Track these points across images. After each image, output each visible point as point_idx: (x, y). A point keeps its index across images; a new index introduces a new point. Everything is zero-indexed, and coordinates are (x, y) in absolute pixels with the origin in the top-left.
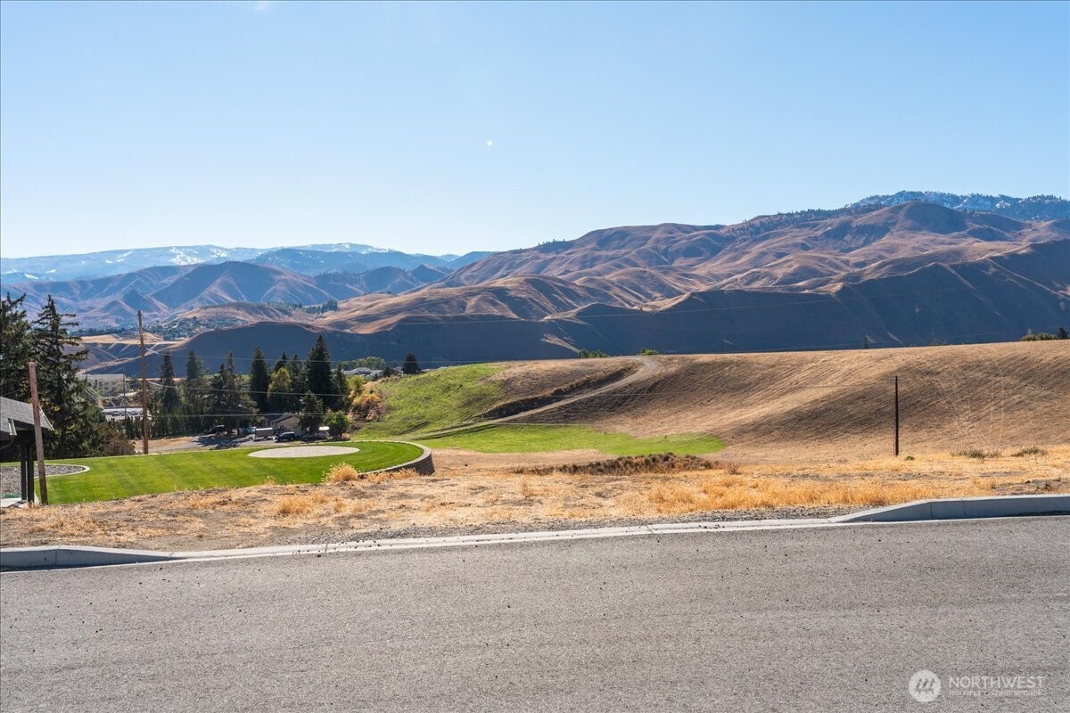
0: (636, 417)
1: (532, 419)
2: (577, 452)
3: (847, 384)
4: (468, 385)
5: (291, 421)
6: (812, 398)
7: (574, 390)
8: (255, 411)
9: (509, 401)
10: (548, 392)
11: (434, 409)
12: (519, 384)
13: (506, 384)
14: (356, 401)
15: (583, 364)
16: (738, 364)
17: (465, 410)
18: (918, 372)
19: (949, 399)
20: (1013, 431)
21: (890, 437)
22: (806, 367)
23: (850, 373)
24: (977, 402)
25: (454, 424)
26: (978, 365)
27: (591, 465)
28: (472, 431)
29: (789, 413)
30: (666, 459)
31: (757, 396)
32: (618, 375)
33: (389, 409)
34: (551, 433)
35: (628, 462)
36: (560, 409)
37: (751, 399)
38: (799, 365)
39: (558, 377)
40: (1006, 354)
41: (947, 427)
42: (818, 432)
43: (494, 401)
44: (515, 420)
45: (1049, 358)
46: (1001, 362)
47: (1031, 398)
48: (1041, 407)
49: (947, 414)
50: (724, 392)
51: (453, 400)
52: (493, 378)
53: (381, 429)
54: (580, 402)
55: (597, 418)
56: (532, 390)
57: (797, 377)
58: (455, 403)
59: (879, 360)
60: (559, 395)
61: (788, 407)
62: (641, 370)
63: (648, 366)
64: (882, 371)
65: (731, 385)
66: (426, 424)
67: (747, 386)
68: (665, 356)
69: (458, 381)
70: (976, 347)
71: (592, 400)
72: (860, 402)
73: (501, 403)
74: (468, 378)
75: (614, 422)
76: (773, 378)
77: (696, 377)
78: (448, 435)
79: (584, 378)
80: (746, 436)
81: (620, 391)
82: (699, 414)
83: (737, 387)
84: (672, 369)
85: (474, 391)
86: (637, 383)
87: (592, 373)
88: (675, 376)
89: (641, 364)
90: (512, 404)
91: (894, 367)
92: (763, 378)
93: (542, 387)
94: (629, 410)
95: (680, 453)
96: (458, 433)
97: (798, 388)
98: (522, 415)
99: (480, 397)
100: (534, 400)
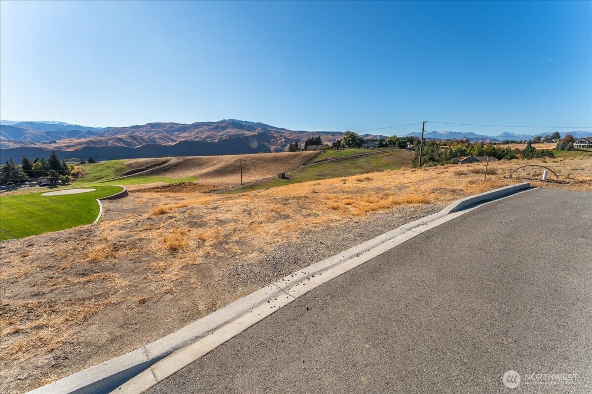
0: (172, 173)
1: (140, 175)
2: (156, 183)
3: (227, 163)
4: (116, 166)
5: (44, 180)
6: (219, 167)
7: (151, 167)
8: (27, 177)
9: (131, 170)
10: (144, 167)
11: (104, 174)
12: (134, 165)
13: (130, 165)
14: (72, 172)
15: (154, 160)
16: (198, 159)
17: (116, 173)
18: (242, 160)
19: (249, 166)
20: (263, 172)
21: (240, 176)
22: (216, 159)
23: (227, 161)
24: (255, 167)
25: (112, 178)
26: (254, 159)
27: (162, 186)
28: (119, 179)
30: (184, 183)
31: (204, 167)
32: (165, 162)
33: (87, 174)
34: (147, 179)
35: (173, 185)
36: (148, 172)
37: (203, 168)
38: (214, 159)
39: (146, 163)
40: (260, 156)
41: (250, 172)
42: (221, 175)
43: (126, 170)
44: (134, 176)
46: (259, 158)
47: (266, 165)
48: (268, 167)
49: (249, 169)
50: (196, 166)
51: (111, 171)
52: (124, 164)
53: (84, 180)
54: (155, 170)
55: (161, 174)
56: (138, 167)
57: (214, 162)
58: (112, 172)
59: (233, 158)
60: (147, 168)
61: (213, 169)
63: (173, 160)
64: (235, 160)
65: (198, 164)
66: (102, 178)
67: (202, 164)
68: (178, 157)
69: (112, 165)
70: (253, 154)
71: (158, 169)
72: (230, 167)
73: (128, 171)
74: (115, 164)
75: (166, 175)
76: (208, 162)
77: (188, 162)
79: (155, 163)
80: (204, 177)
81: (166, 167)
82: (190, 172)
83: (200, 165)
84: (181, 160)
85: (118, 168)
86: (171, 164)
87: (157, 162)
88: (182, 162)
89: (171, 159)
90: (131, 171)
91: (237, 159)
92: (206, 162)
93: (142, 166)
94: (170, 171)
95: (187, 182)
96: (113, 180)
98: (136, 174)
99: (121, 169)
100: (140, 170)
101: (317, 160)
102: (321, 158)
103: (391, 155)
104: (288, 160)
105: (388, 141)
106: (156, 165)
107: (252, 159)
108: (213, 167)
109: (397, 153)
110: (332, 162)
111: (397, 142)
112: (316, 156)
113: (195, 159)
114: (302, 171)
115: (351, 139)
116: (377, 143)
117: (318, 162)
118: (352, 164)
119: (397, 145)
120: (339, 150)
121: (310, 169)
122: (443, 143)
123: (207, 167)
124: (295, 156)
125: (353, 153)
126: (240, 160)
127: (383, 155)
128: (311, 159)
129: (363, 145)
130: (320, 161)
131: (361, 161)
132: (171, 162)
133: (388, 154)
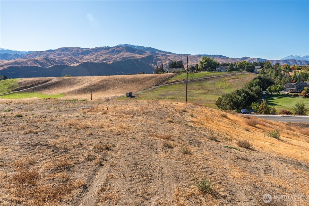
0: (50, 90)
1: (25, 91)
3: (92, 83)
4: (10, 84)
6: (85, 86)
7: (36, 84)
9: (20, 87)
10: (30, 85)
12: (23, 83)
13: (20, 83)
15: (39, 79)
16: (73, 79)
17: (8, 89)
18: (106, 81)
19: (110, 86)
20: (119, 91)
22: (86, 80)
23: (93, 81)
24: (115, 86)
25: (5, 93)
26: (117, 79)
28: (9, 94)
29: (80, 89)
31: (76, 85)
32: (47, 81)
34: (29, 94)
36: (32, 89)
39: (33, 82)
40: (122, 77)
41: (108, 91)
42: (84, 92)
43: (16, 87)
44: (21, 91)
45: (128, 78)
46: (120, 79)
47: (123, 85)
48: (124, 87)
49: (109, 88)
50: (69, 85)
51: (6, 87)
52: (17, 82)
54: (37, 87)
55: (41, 90)
56: (26, 84)
57: (84, 81)
58: (6, 88)
59: (99, 78)
60: (32, 86)
62: (53, 80)
63: (54, 79)
64: (100, 80)
65: (71, 83)
67: (74, 83)
68: (59, 77)
69: (8, 83)
70: (117, 76)
71: (40, 87)
72: (94, 86)
73: (17, 88)
74: (11, 82)
75: (44, 91)
76: (80, 82)
77: (64, 82)
78: (3, 95)
79: (39, 82)
81: (47, 85)
82: (63, 89)
84: (59, 80)
85: (12, 85)
86: (51, 83)
87: (41, 81)
88: (60, 81)
89: (53, 79)
90: (20, 88)
91: (102, 80)
92: (78, 82)
93: (29, 84)
94: (48, 89)
96: (4, 95)
97: (84, 84)
98: (23, 90)
99: (13, 86)
100: (27, 87)
101: (170, 81)
102: (174, 79)
103: (237, 78)
104: (144, 81)
105: (238, 66)
106: (40, 83)
107: (114, 80)
108: (81, 86)
109: (242, 77)
110: (182, 83)
111: (246, 66)
112: (170, 78)
113: (71, 79)
114: (151, 91)
115: (206, 63)
116: (228, 67)
117: (170, 83)
118: (198, 85)
119: (245, 69)
120: (193, 73)
121: (159, 89)
122: (296, 68)
123: (77, 86)
124: (152, 77)
125: (203, 76)
126: (104, 80)
127: (229, 78)
128: (165, 81)
129: (217, 69)
130: (172, 82)
131: (208, 84)
132: (53, 81)
133: (234, 77)
